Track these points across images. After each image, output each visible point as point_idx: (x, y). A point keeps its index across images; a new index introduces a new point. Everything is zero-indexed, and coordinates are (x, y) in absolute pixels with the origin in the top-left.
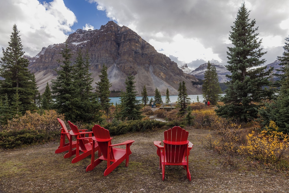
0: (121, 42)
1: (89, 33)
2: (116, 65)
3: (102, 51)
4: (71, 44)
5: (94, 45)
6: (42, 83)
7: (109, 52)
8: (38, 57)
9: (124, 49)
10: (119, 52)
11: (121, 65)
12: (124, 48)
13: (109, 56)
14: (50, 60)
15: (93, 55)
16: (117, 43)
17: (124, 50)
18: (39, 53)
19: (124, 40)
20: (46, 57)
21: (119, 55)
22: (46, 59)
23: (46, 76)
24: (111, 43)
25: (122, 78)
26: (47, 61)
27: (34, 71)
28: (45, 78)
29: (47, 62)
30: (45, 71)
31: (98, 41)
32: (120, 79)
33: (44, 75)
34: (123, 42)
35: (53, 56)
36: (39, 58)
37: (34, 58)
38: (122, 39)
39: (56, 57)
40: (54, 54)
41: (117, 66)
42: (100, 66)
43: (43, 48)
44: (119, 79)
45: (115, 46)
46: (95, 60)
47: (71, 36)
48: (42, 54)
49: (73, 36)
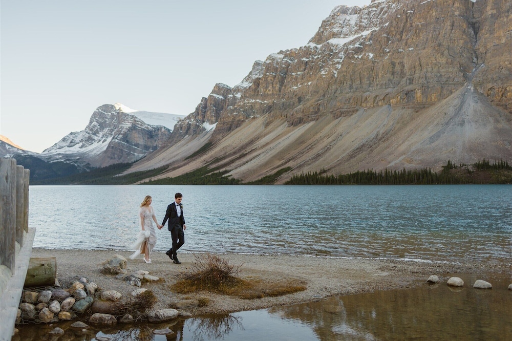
0: (486, 19)
1: (374, 9)
2: (472, 89)
3: (425, 51)
4: (328, 43)
5: (398, 37)
6: (264, 146)
7: (446, 52)
8: (246, 85)
9: (499, 38)
10: (477, 47)
11: (490, 85)
12: (496, 35)
13: (447, 63)
14: (277, 88)
15: (397, 64)
16: (469, 23)
17: (496, 42)
18: (248, 76)
19: (495, 11)
20: (267, 82)
21: (477, 57)
22: (267, 88)
23: (270, 127)
24: (453, 25)
25: (500, 126)
26: (269, 91)
27: (241, 117)
28: (269, 133)
29: (271, 95)
30: (267, 115)
31: (409, 25)
32: (496, 128)
33: (267, 125)
34: (492, 17)
35: (283, 78)
36: (253, 86)
37: (237, 90)
38: (489, 8)
39: (291, 80)
40: (286, 74)
41: (475, 89)
42: (419, 95)
43: (257, 64)
44: (490, 127)
45: (464, 32)
46: (405, 79)
47: (326, 24)
48: (254, 77)
49: (332, 24)
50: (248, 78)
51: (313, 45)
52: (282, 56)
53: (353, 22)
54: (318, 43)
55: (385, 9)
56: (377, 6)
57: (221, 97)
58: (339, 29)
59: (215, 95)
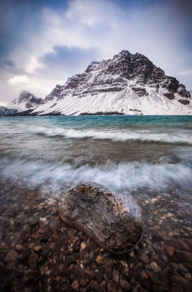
2: (129, 88)
4: (90, 73)
5: (110, 72)
7: (123, 77)
8: (66, 85)
11: (133, 88)
13: (123, 80)
14: (75, 86)
15: (109, 80)
22: (72, 86)
24: (125, 69)
30: (72, 94)
31: (113, 68)
35: (77, 83)
36: (68, 85)
37: (63, 86)
42: (115, 89)
43: (69, 78)
47: (89, 67)
48: (68, 83)
49: (91, 67)
50: (66, 83)
51: (85, 73)
52: (76, 76)
53: (97, 67)
54: (87, 72)
55: (106, 63)
56: (104, 62)
57: (58, 89)
58: (93, 68)
59: (57, 88)
